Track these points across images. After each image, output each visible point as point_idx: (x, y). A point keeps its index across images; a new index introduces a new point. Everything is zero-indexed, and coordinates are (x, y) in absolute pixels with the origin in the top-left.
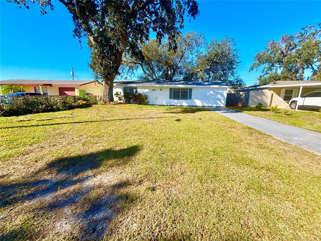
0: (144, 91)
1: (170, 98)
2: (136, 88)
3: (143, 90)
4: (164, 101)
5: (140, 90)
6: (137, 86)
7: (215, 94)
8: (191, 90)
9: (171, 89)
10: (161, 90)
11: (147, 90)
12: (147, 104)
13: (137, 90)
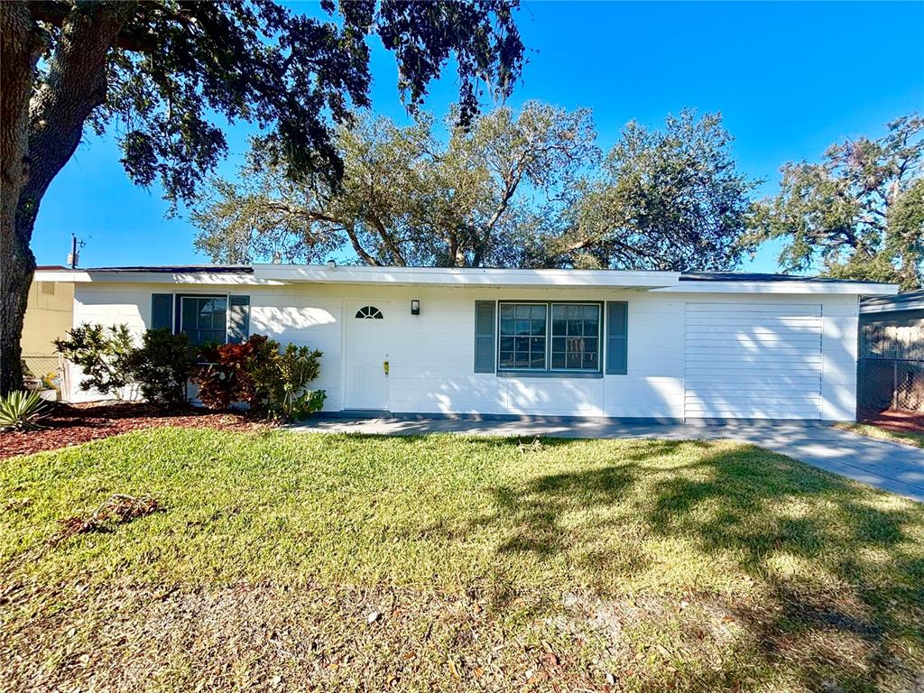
0: (302, 322)
2: (242, 301)
3: (293, 310)
5: (273, 318)
8: (619, 311)
10: (416, 312)
11: (318, 316)
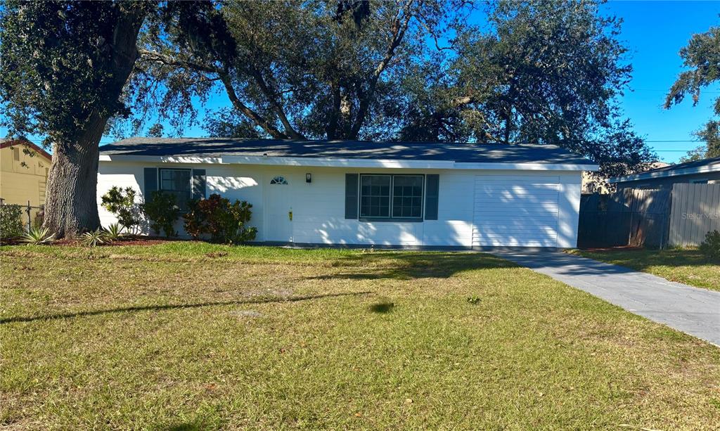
0: (237, 186)
1: (350, 214)
2: (200, 173)
3: (232, 179)
4: (324, 225)
5: (220, 182)
6: (204, 164)
7: (532, 198)
8: (434, 179)
9: (351, 178)
10: (309, 181)
11: (249, 182)
12: (249, 240)
13: (203, 183)
